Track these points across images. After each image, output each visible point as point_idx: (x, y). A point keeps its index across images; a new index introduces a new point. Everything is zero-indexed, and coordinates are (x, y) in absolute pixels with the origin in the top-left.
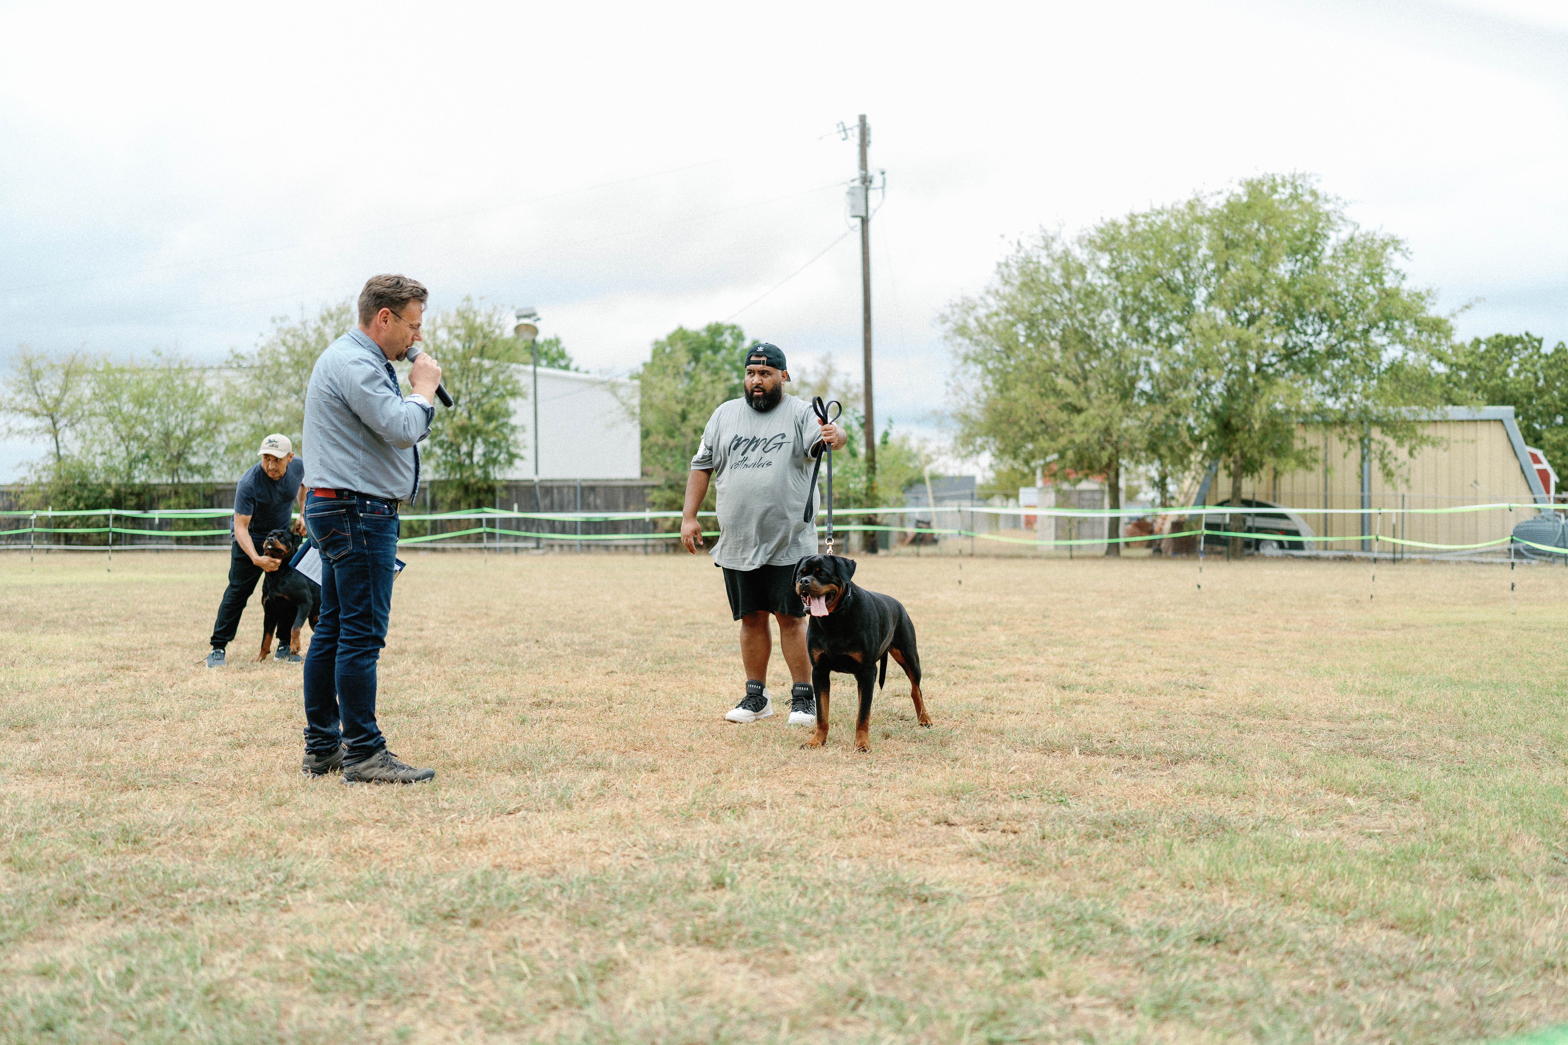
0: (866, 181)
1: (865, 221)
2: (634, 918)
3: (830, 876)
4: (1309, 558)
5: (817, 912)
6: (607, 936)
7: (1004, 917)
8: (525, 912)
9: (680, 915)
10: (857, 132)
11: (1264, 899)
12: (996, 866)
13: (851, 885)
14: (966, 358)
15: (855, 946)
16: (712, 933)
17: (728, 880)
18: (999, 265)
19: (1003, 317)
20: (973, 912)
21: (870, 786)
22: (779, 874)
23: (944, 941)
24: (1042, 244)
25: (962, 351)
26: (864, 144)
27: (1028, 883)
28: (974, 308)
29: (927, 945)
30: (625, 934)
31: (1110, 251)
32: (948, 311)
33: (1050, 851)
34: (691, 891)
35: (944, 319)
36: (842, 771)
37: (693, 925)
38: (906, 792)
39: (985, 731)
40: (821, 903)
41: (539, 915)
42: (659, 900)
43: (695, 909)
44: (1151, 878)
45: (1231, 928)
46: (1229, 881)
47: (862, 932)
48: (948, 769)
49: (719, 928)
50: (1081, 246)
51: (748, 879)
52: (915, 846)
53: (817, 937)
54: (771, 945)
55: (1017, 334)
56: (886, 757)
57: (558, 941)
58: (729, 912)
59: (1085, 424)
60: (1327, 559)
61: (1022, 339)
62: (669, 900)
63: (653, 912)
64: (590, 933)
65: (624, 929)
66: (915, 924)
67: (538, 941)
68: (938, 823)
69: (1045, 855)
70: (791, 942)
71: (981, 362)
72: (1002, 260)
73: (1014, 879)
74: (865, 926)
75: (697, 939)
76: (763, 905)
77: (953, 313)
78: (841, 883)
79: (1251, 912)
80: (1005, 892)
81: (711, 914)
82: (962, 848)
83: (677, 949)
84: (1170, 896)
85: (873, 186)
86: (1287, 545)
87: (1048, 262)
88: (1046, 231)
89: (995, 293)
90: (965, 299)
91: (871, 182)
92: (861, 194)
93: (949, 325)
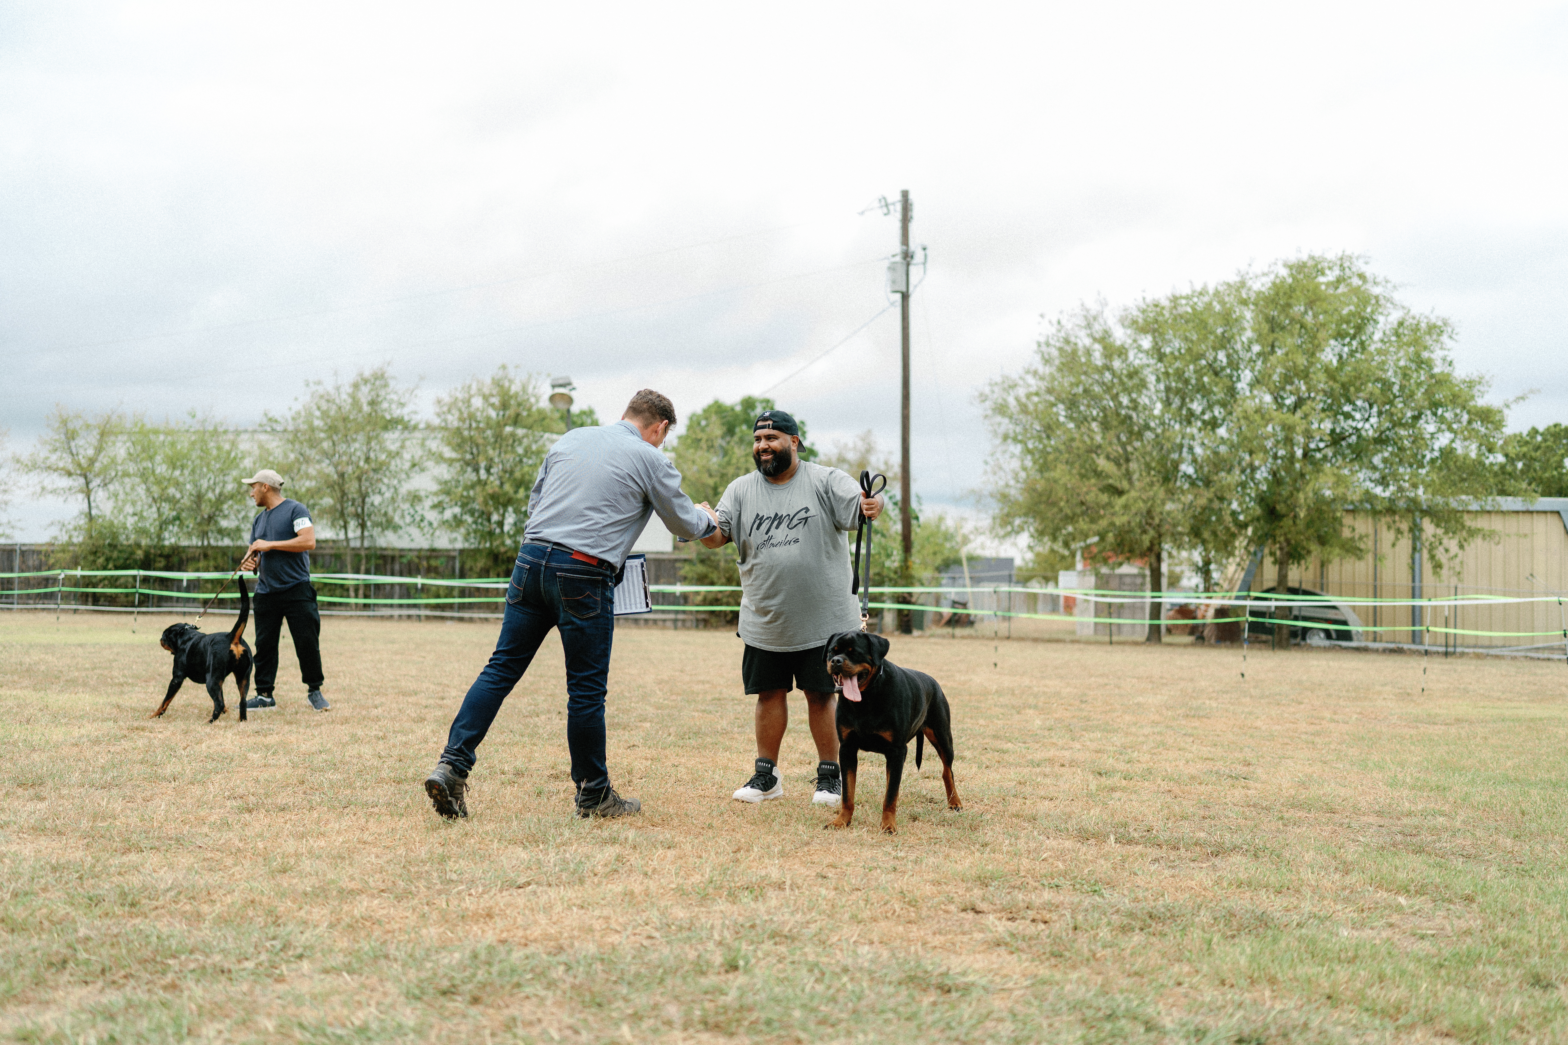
0: (907, 256)
1: (905, 297)
2: (641, 1000)
3: (849, 961)
4: (1358, 649)
5: (834, 1000)
6: (612, 1018)
7: (1033, 1010)
8: (528, 990)
9: (689, 998)
10: (899, 207)
11: (1309, 1000)
12: (1024, 957)
13: (871, 973)
14: (1006, 437)
15: (872, 1036)
16: (722, 1018)
17: (741, 963)
18: (1039, 344)
19: (1043, 397)
20: (998, 1004)
21: (895, 869)
22: (796, 958)
23: (967, 1034)
25: (1002, 430)
26: (906, 219)
27: (1058, 976)
28: (1013, 386)
29: (948, 1039)
30: (631, 1016)
31: (1152, 332)
32: (987, 390)
33: (1082, 942)
34: (703, 973)
35: (983, 398)
36: (867, 853)
37: (704, 1009)
38: (932, 876)
39: (1017, 816)
40: (838, 990)
41: (543, 993)
42: (669, 982)
43: (706, 993)
44: (1189, 974)
45: (1273, 1031)
46: (1272, 981)
47: (880, 1022)
48: (977, 854)
49: (730, 1013)
50: (1124, 327)
51: (762, 963)
52: (940, 933)
53: (833, 1026)
54: (783, 1033)
55: (1057, 414)
56: (912, 840)
57: (560, 1022)
58: (741, 997)
59: (1126, 507)
60: (1376, 651)
61: (1062, 419)
62: (678, 981)
63: (662, 994)
64: (595, 1015)
65: (630, 1011)
66: (937, 1015)
67: (539, 1021)
68: (964, 910)
69: (1076, 946)
70: (805, 1030)
71: (1020, 442)
72: (1043, 339)
73: (1043, 971)
74: (885, 1016)
75: (706, 1023)
76: (777, 990)
77: (993, 392)
78: (861, 969)
79: (1295, 1014)
80: (1033, 985)
81: (723, 998)
82: (989, 936)
83: (685, 1034)
84: (1209, 994)
85: (914, 261)
86: (1334, 635)
87: (1087, 341)
88: (1088, 311)
89: (1035, 373)
90: (1005, 378)
91: (912, 257)
92: (901, 270)
93: (988, 404)
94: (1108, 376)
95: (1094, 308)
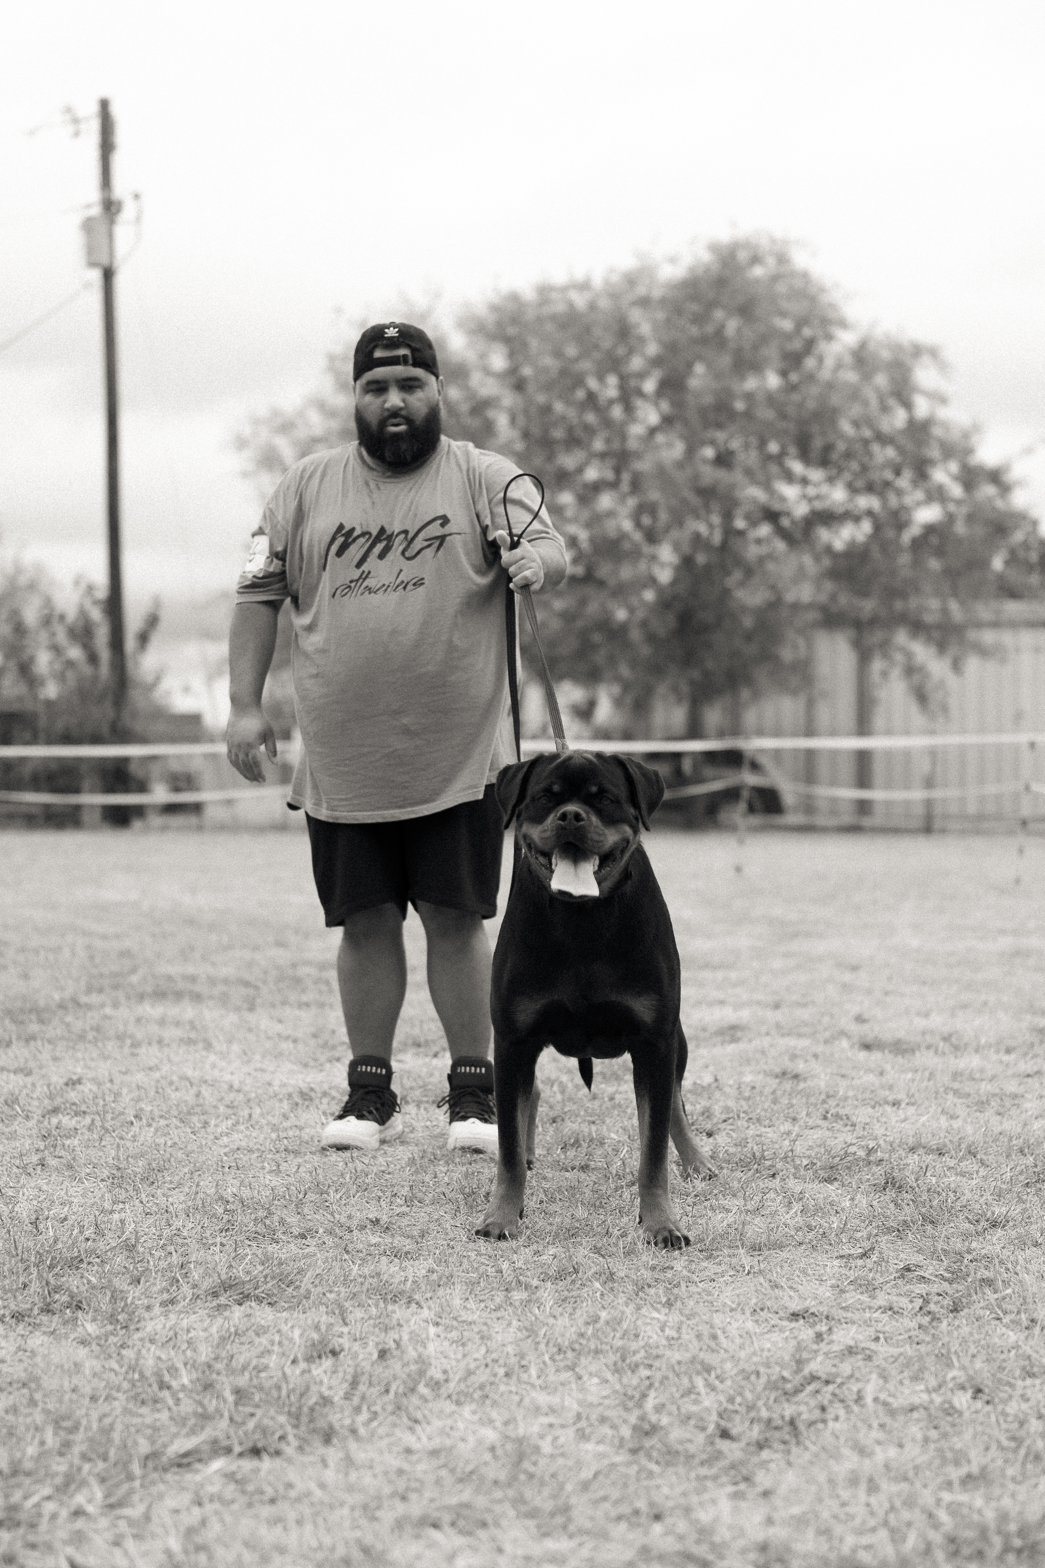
0: (110, 207)
1: (108, 275)
26: (107, 146)
28: (289, 425)
31: (508, 342)
32: (247, 431)
35: (241, 443)
50: (467, 333)
77: (256, 433)
85: (122, 216)
89: (322, 406)
90: (276, 413)
91: (118, 211)
92: (101, 228)
93: (249, 452)
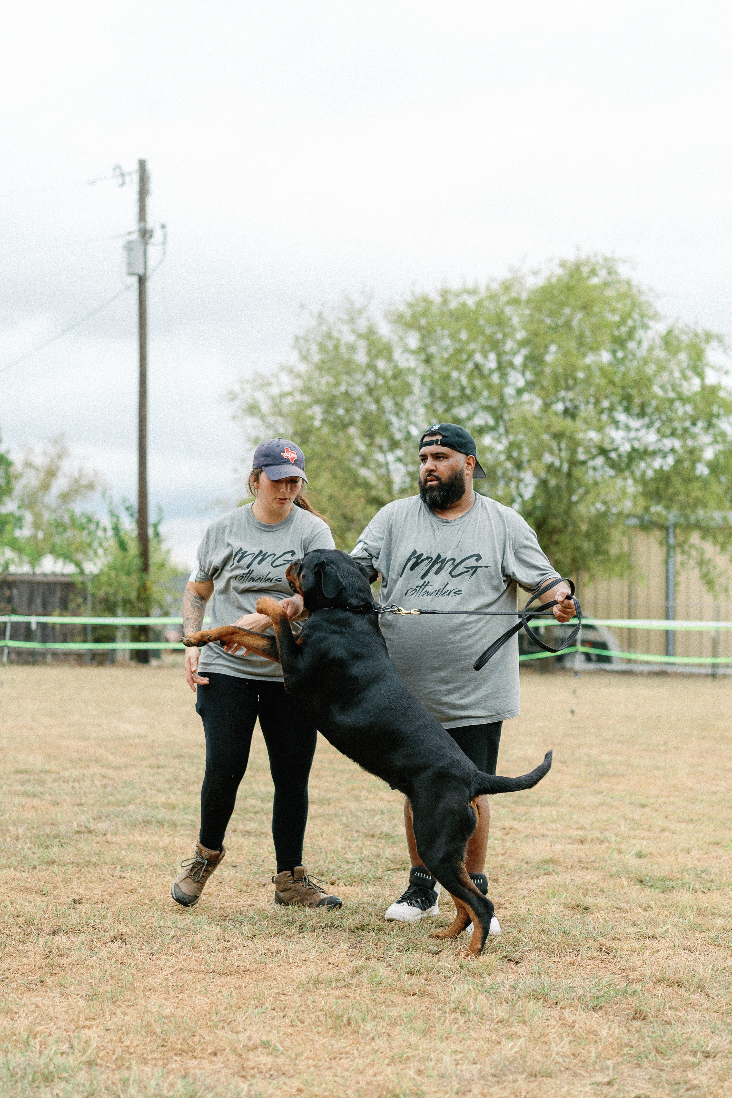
0: (145, 234)
1: (142, 281)
18: (297, 338)
19: (298, 397)
24: (345, 317)
25: (254, 434)
26: (143, 192)
28: (266, 384)
31: (420, 328)
32: (236, 388)
35: (233, 397)
50: (391, 322)
55: (313, 417)
61: (317, 424)
72: (301, 332)
77: (243, 391)
85: (152, 241)
86: (594, 658)
87: (351, 338)
88: (352, 303)
90: (257, 375)
91: (151, 236)
92: (139, 248)
93: (237, 403)
94: (370, 376)
95: (359, 301)
